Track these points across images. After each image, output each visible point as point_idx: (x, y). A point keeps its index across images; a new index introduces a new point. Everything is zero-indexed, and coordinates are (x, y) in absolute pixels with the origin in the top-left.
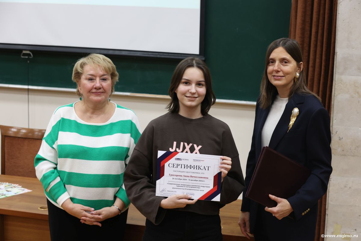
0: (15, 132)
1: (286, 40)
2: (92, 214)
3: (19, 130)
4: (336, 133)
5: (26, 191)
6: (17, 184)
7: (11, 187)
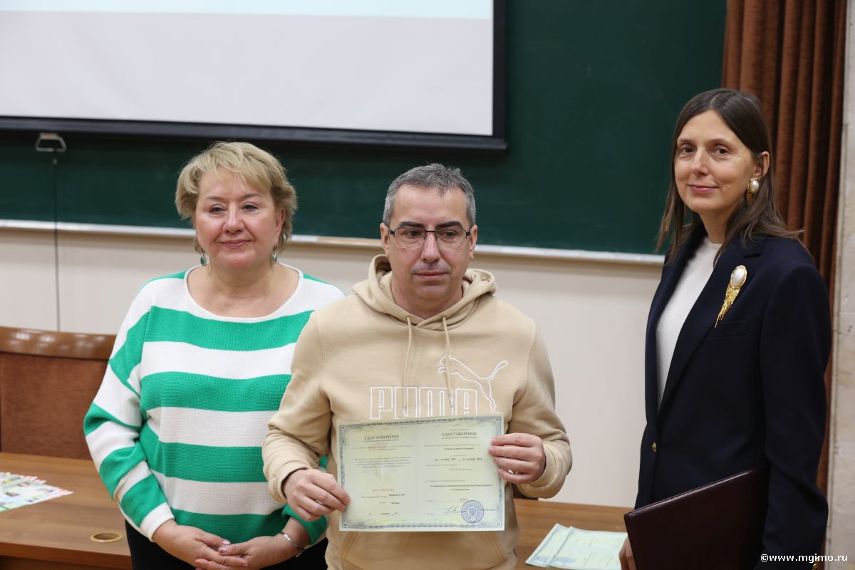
0: (24, 343)
1: (727, 94)
2: (222, 553)
3: (36, 337)
4: (849, 331)
5: (58, 493)
6: (33, 475)
7: (19, 485)
